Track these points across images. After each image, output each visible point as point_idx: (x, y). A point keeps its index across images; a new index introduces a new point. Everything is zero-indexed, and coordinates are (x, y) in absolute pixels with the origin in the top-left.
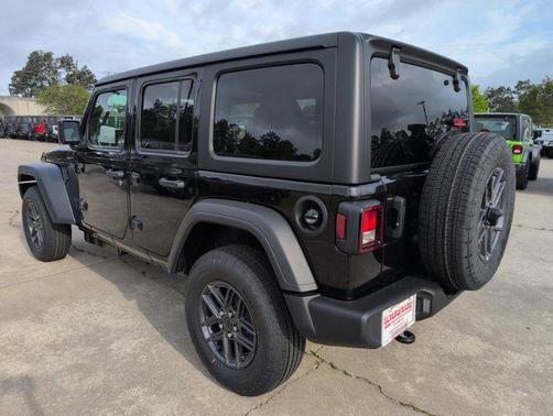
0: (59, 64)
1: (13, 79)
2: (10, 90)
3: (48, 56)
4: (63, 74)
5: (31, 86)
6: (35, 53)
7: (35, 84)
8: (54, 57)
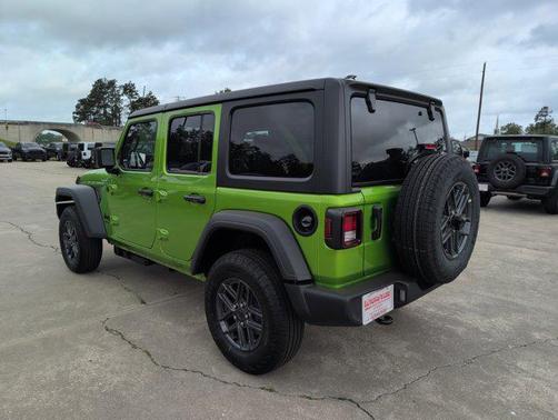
0: (121, 91)
1: (77, 107)
2: (75, 118)
3: (112, 83)
4: (125, 100)
5: (94, 114)
6: (99, 81)
7: (97, 112)
8: (118, 84)
